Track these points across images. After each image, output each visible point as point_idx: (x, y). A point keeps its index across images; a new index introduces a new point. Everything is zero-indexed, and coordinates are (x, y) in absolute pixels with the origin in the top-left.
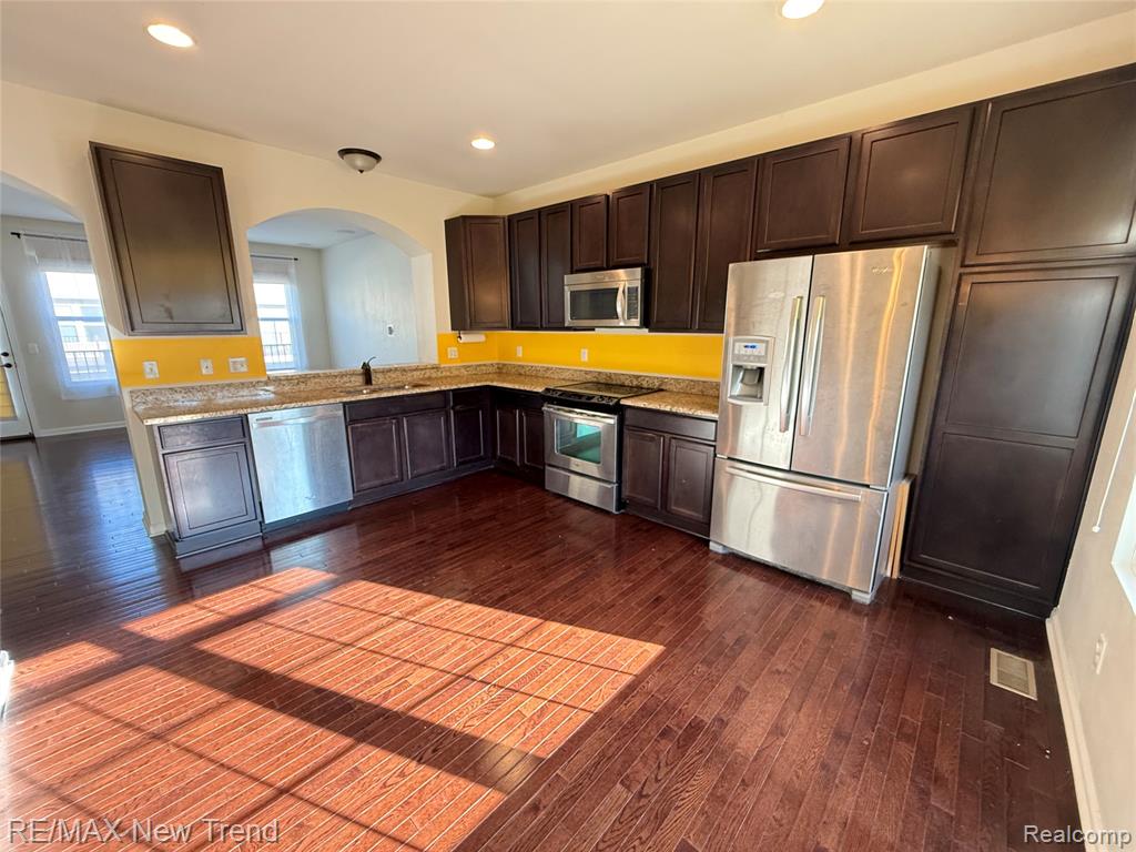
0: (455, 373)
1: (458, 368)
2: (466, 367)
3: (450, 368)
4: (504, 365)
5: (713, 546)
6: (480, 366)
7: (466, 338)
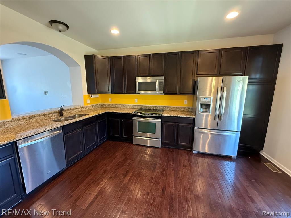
0: (90, 108)
1: (90, 107)
2: (93, 106)
3: (88, 107)
4: (104, 104)
5: (194, 152)
6: (96, 105)
7: (93, 96)
